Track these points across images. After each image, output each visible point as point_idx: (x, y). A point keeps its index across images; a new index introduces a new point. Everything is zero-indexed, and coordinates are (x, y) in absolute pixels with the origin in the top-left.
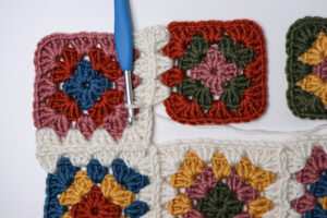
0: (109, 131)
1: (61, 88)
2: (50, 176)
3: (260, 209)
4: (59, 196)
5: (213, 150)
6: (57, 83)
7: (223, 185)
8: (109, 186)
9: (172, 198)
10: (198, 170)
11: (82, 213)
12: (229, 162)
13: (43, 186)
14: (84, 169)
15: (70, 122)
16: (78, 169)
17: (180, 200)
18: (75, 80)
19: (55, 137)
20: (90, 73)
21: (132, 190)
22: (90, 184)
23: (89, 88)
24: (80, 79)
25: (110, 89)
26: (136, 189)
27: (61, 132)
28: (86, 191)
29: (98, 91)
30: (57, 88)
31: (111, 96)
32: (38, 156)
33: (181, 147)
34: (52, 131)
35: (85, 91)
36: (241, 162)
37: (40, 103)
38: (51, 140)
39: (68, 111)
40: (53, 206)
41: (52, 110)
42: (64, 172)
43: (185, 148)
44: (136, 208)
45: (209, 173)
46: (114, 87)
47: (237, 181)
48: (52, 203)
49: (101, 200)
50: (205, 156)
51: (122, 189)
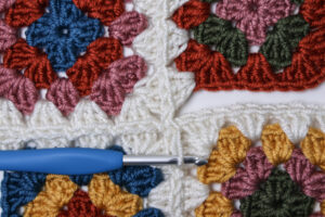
0: (99, 103)
1: (24, 36)
4: (22, 209)
5: (262, 120)
6: (17, 29)
7: (281, 173)
8: (102, 190)
10: (242, 153)
12: (289, 136)
15: (39, 89)
17: (214, 202)
19: (15, 114)
20: (69, 12)
21: (138, 193)
23: (68, 36)
24: (55, 22)
25: (100, 37)
26: (143, 191)
27: (25, 108)
28: (66, 199)
29: (83, 40)
30: (17, 35)
31: (104, 48)
33: (213, 121)
34: (11, 104)
35: (62, 41)
38: (9, 119)
39: (35, 71)
41: (8, 72)
43: (218, 121)
45: (258, 156)
46: (107, 35)
47: (303, 167)
49: (89, 211)
50: (252, 130)
51: (121, 191)
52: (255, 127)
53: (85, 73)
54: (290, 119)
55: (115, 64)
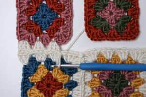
0: (57, 42)
1: (31, 19)
2: (25, 66)
3: (137, 84)
4: (29, 77)
5: (112, 54)
6: (29, 16)
7: (118, 71)
8: (57, 73)
9: (90, 79)
11: (42, 86)
12: (121, 59)
13: (21, 72)
14: (43, 63)
15: (36, 37)
16: (40, 63)
17: (95, 80)
18: (38, 14)
19: (28, 45)
20: (46, 10)
21: (69, 74)
22: (46, 71)
23: (46, 18)
24: (41, 13)
25: (57, 18)
26: (71, 74)
27: (32, 43)
28: (44, 75)
29: (51, 19)
30: (29, 19)
31: (58, 22)
32: (19, 55)
33: (96, 52)
34: (27, 42)
35: (44, 20)
36: (127, 59)
37: (20, 27)
38: (26, 47)
39: (35, 31)
40: (26, 83)
41: (26, 31)
42: (32, 65)
43: (98, 53)
44: (71, 84)
46: (59, 16)
48: (26, 81)
49: (51, 80)
50: (108, 56)
51: (63, 74)
52: (110, 56)
53: (52, 30)
54: (121, 53)
55: (62, 27)
